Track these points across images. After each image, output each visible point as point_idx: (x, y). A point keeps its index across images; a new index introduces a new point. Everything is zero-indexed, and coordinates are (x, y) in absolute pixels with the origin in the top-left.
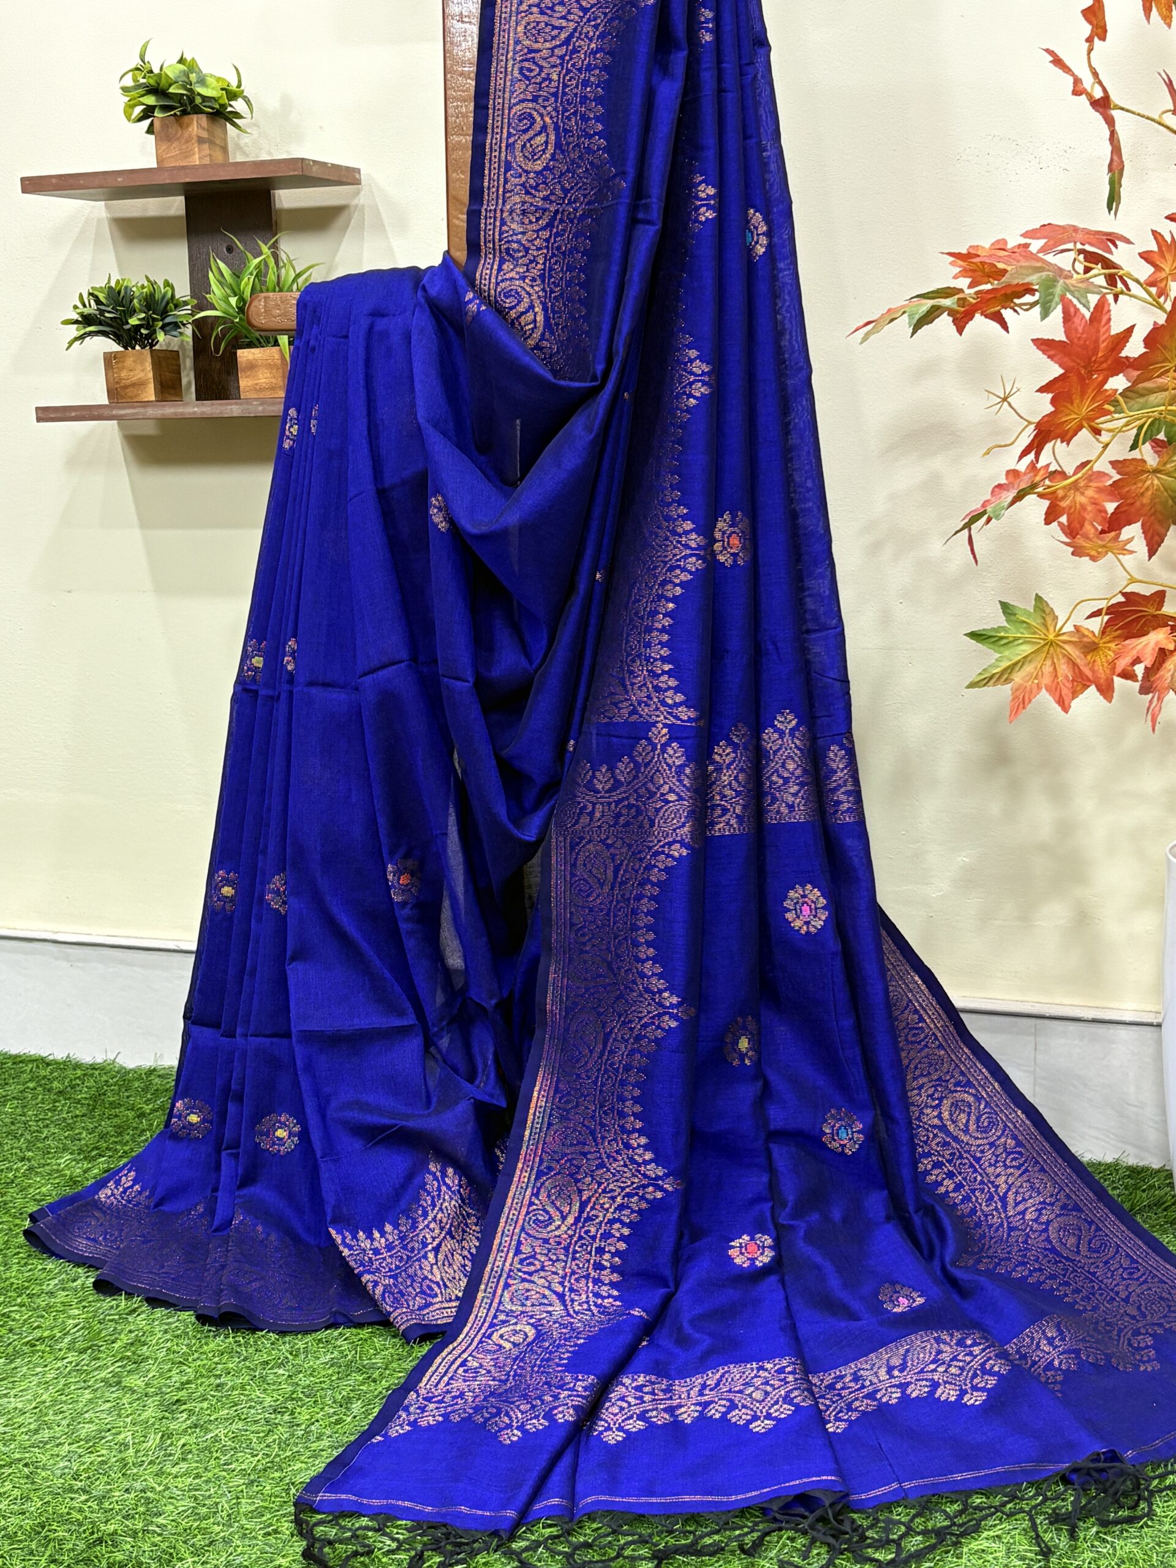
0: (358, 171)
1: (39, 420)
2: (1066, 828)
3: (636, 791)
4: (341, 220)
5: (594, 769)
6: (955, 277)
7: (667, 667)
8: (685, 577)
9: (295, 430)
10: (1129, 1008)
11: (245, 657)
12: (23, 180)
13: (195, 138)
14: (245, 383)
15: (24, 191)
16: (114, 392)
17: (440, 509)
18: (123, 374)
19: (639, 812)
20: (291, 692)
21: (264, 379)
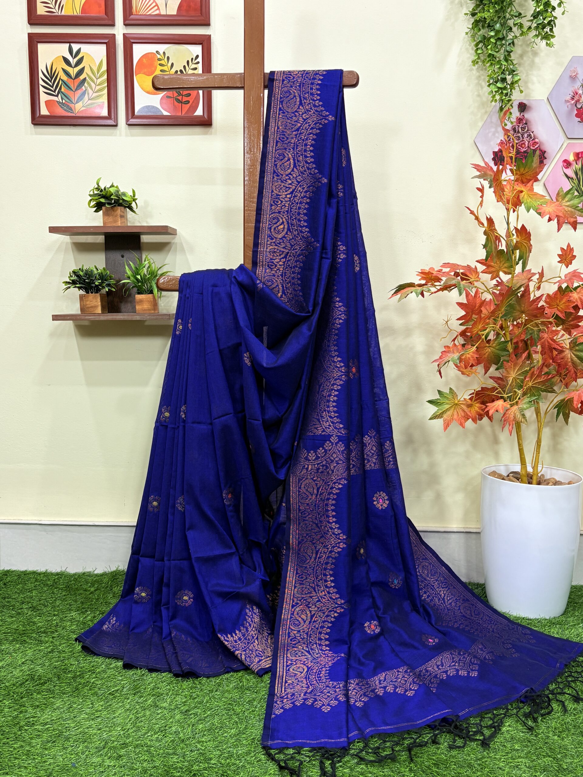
0: (175, 230)
1: (53, 320)
2: (432, 465)
3: (325, 460)
4: (167, 248)
5: (309, 452)
6: (420, 280)
7: (336, 415)
8: (341, 383)
9: (181, 327)
10: (454, 526)
11: (160, 412)
12: (50, 228)
13: (119, 216)
14: (138, 307)
15: (50, 232)
16: (82, 310)
17: (248, 358)
18: (88, 303)
19: (327, 467)
20: (184, 427)
21: (146, 306)
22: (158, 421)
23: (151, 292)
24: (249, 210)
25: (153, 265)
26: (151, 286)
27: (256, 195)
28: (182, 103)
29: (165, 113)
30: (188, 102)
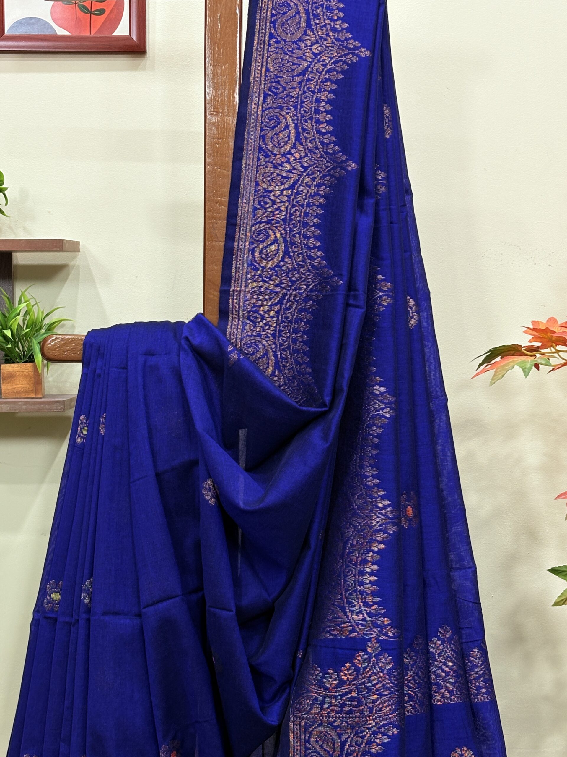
0: (78, 243)
3: (356, 688)
4: (61, 275)
5: (324, 672)
6: (530, 341)
7: (377, 599)
8: (386, 537)
9: (85, 430)
11: (43, 593)
14: (4, 388)
17: (210, 490)
20: (88, 620)
21: (20, 385)
22: (39, 609)
23: (31, 359)
24: (213, 218)
25: (35, 309)
26: (30, 349)
27: (226, 190)
28: (91, 13)
29: (61, 32)
30: (104, 11)
